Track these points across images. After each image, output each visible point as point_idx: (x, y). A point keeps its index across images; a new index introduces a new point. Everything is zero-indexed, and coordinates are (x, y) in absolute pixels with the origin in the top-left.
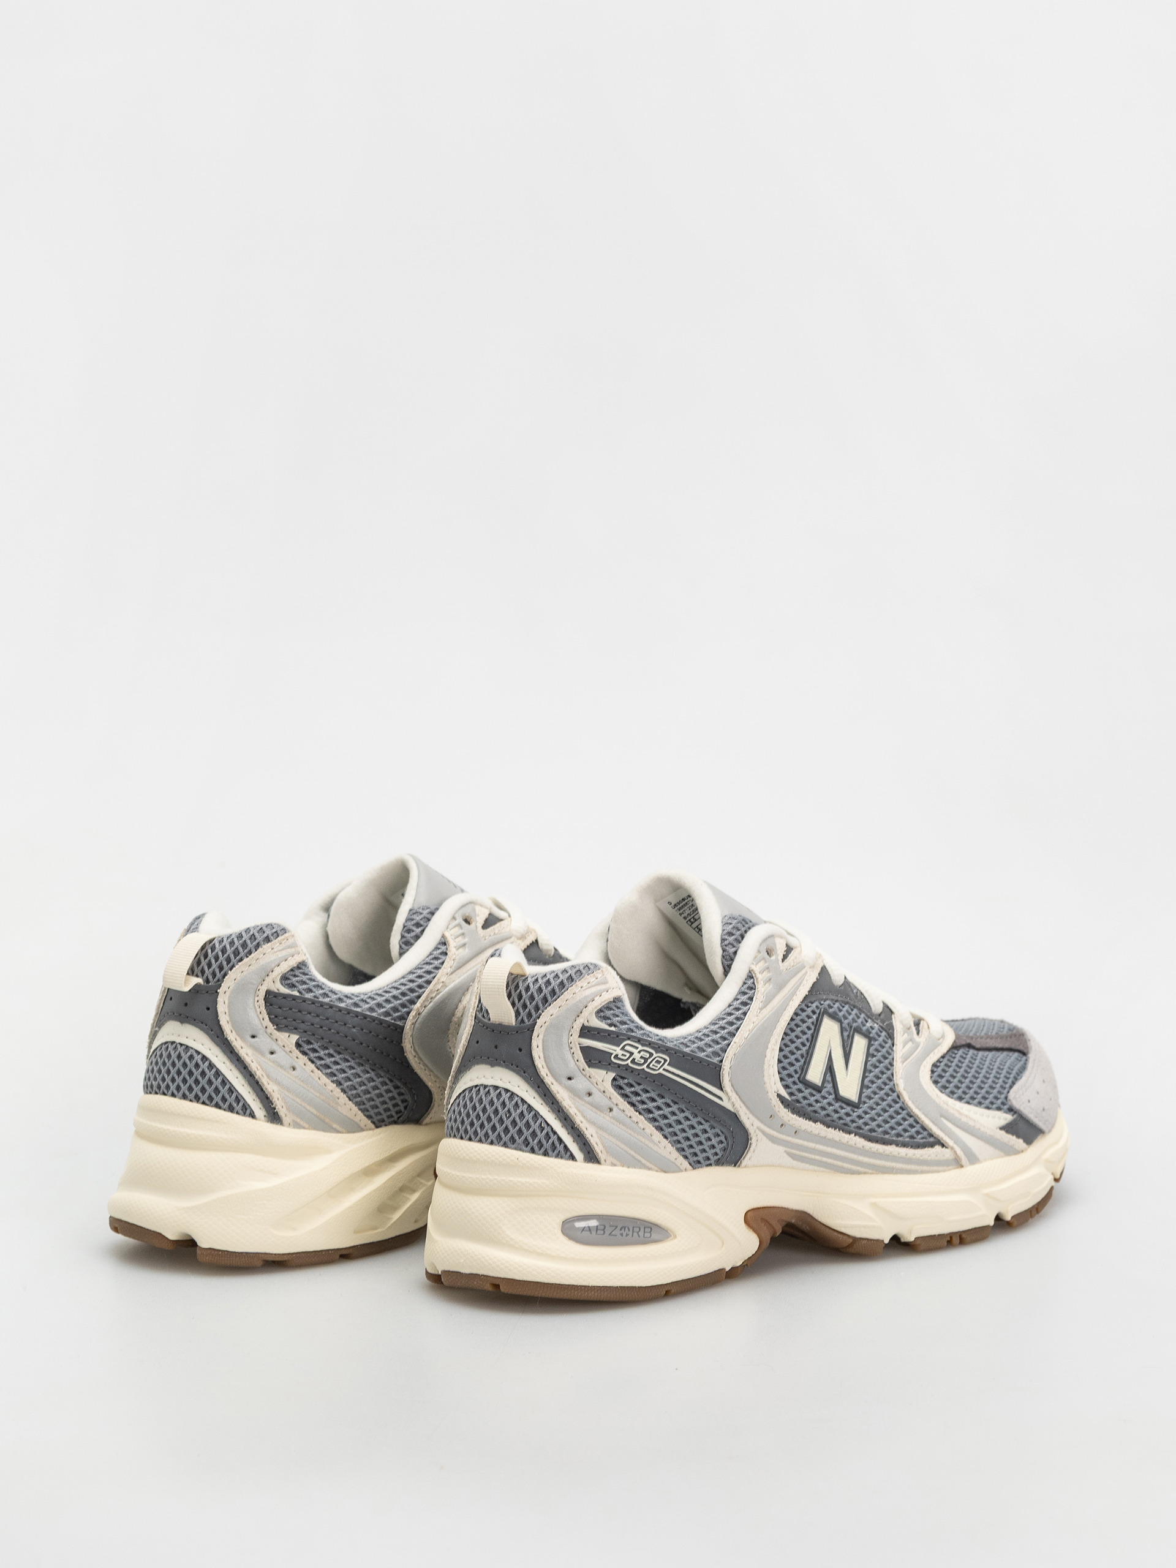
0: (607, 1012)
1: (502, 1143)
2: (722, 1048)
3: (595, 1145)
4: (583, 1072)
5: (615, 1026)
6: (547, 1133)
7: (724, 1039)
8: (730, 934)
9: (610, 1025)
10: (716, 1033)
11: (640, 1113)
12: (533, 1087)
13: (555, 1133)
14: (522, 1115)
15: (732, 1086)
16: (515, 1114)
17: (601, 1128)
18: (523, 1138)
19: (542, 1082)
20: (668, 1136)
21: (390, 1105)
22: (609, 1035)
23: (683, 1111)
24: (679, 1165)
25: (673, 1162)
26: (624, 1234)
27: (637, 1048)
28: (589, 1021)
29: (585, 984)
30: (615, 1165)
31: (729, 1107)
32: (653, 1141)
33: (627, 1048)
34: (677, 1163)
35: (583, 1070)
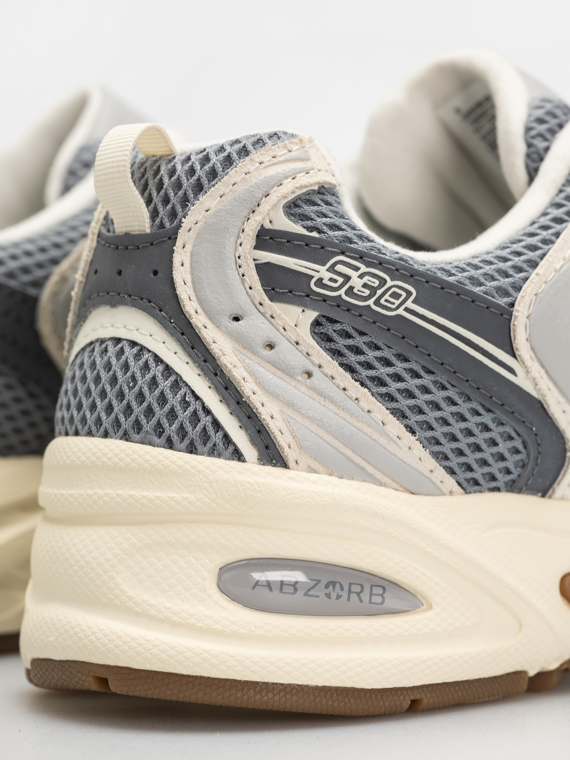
0: (305, 207)
1: (121, 432)
2: (514, 283)
3: (277, 433)
4: (260, 307)
5: (320, 231)
6: (195, 413)
7: (520, 270)
8: (541, 121)
9: (310, 229)
10: (505, 260)
11: (362, 384)
12: (172, 335)
13: (208, 412)
14: (154, 382)
15: (533, 349)
16: (142, 382)
17: (290, 404)
18: (154, 421)
19: (190, 324)
20: (416, 428)
21: (22, 422)
22: (307, 245)
23: (444, 388)
24: (438, 483)
25: (426, 477)
26: (334, 595)
27: (357, 269)
28: (274, 221)
29: (267, 159)
30: (315, 472)
31: (528, 387)
32: (386, 435)
33: (340, 268)
34: (434, 479)
35: (261, 304)
